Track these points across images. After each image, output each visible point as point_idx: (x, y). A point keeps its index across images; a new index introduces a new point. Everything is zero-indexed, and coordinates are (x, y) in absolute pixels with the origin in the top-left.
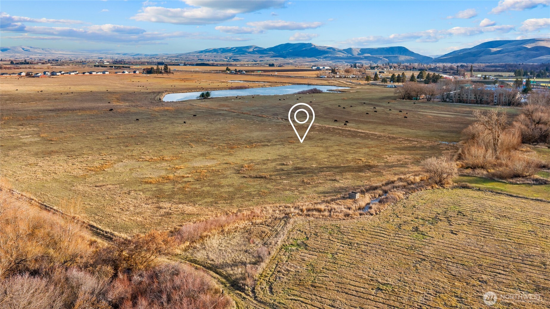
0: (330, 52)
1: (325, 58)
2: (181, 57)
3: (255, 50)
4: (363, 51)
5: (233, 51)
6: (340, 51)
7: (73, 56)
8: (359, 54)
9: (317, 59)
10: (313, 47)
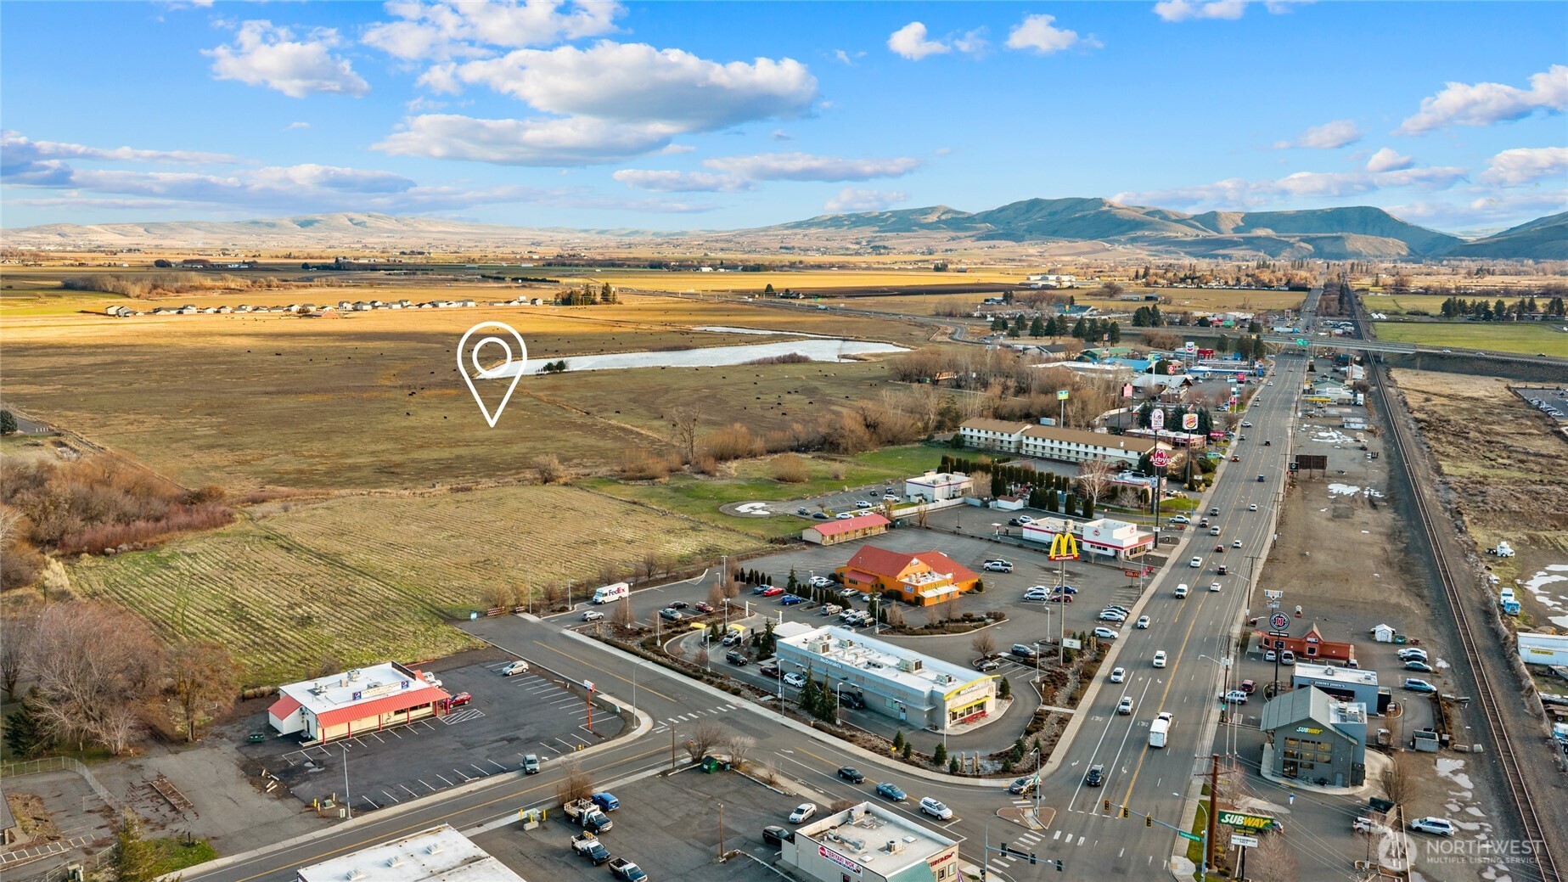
0: (1151, 223)
1: (1134, 240)
2: (741, 240)
3: (943, 217)
4: (1253, 220)
5: (883, 220)
6: (1182, 221)
7: (468, 237)
8: (1237, 230)
9: (1107, 245)
10: (1105, 208)
